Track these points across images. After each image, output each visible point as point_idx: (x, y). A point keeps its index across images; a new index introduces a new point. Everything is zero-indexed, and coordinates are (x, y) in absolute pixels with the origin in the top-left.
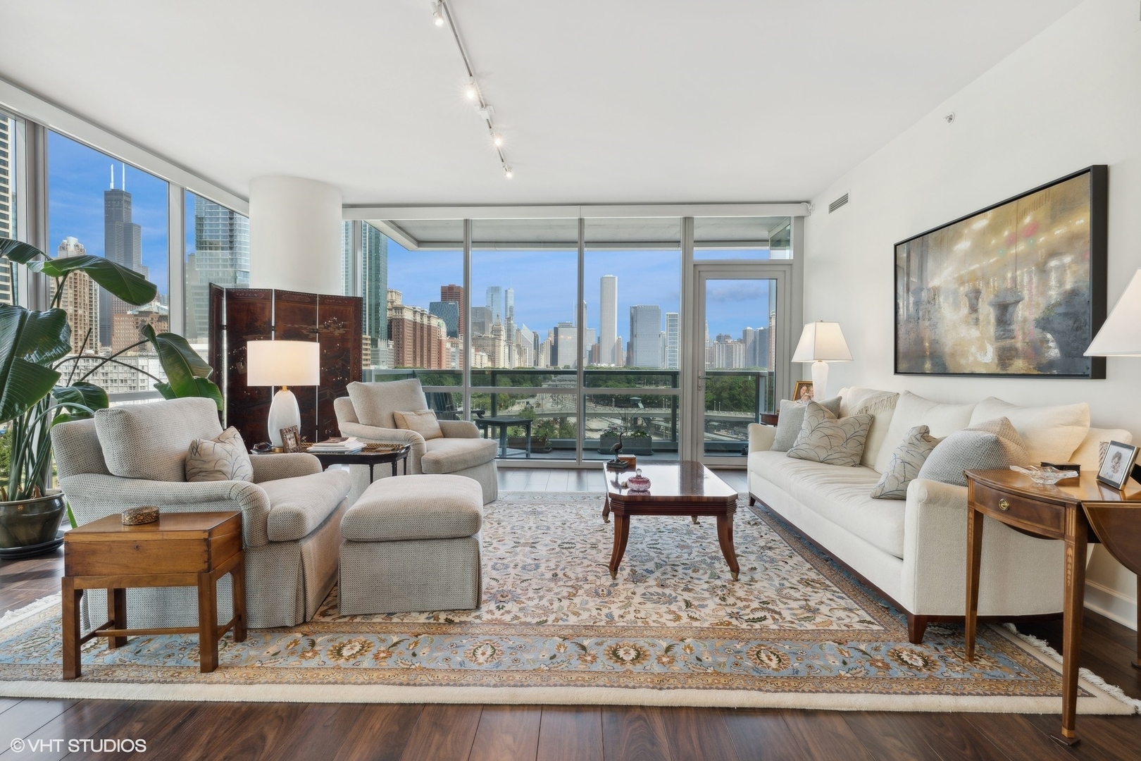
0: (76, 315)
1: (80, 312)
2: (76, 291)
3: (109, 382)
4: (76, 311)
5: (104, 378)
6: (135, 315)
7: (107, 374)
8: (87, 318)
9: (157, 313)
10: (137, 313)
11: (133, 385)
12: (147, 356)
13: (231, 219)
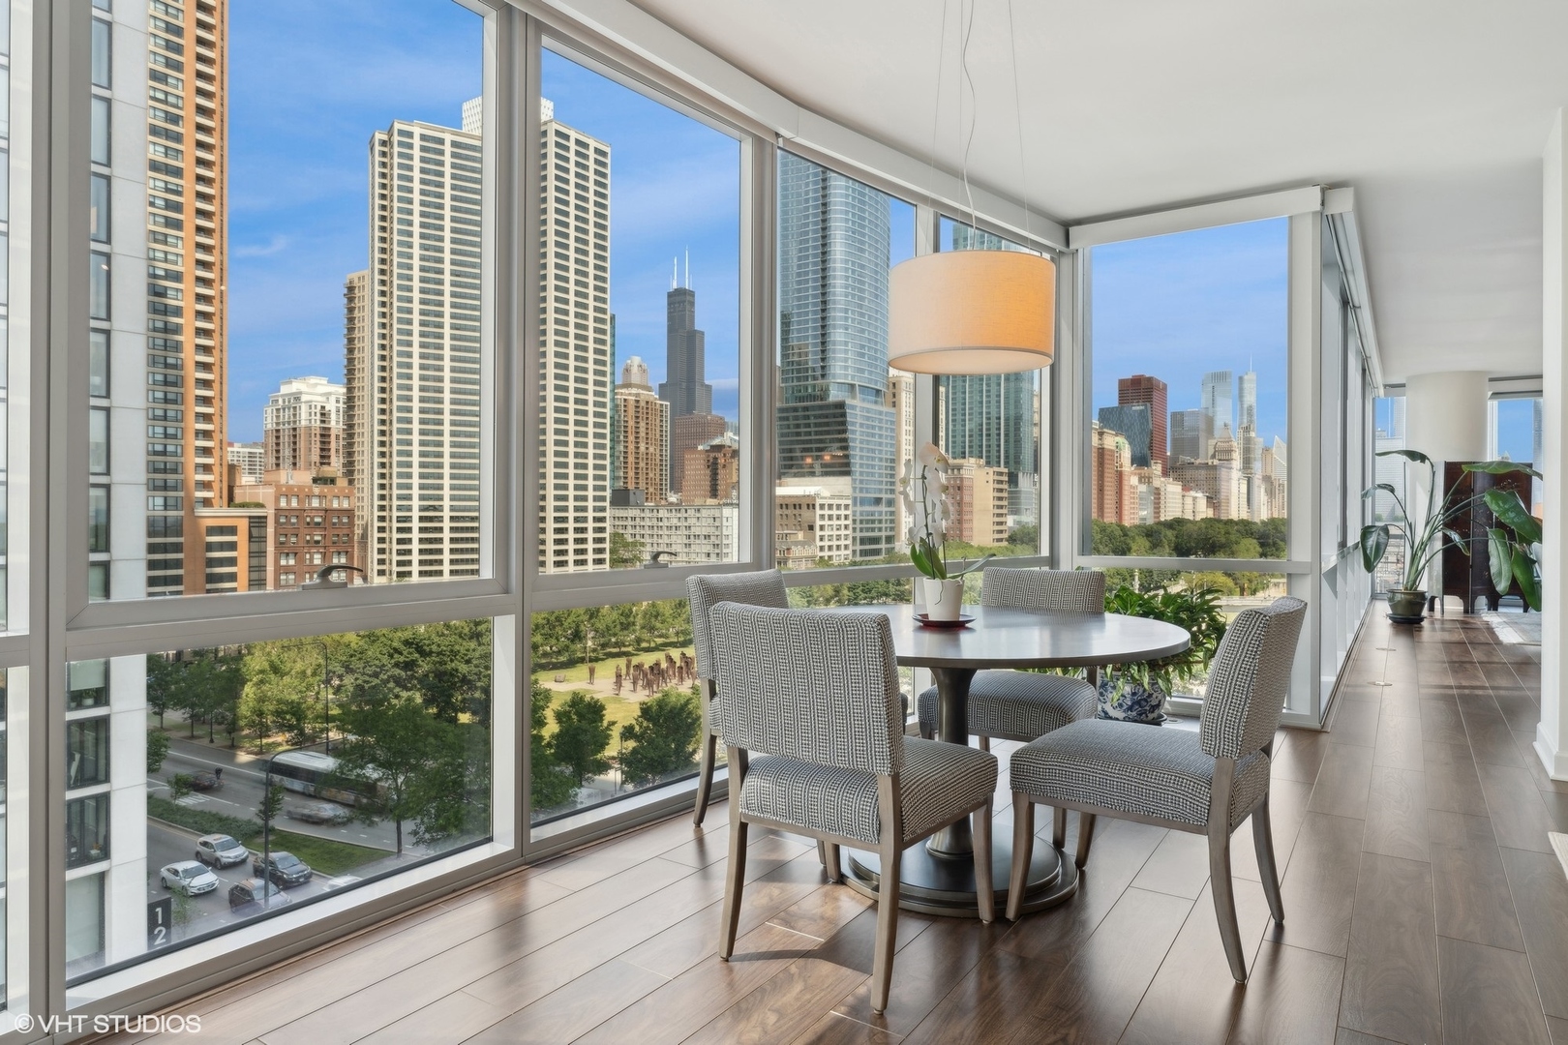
0: (647, 454)
1: (651, 450)
2: (647, 424)
3: (692, 537)
4: (647, 448)
5: (687, 533)
6: (707, 451)
7: (690, 527)
8: (658, 457)
9: (730, 447)
10: (709, 448)
11: (716, 542)
12: (732, 504)
13: (823, 311)
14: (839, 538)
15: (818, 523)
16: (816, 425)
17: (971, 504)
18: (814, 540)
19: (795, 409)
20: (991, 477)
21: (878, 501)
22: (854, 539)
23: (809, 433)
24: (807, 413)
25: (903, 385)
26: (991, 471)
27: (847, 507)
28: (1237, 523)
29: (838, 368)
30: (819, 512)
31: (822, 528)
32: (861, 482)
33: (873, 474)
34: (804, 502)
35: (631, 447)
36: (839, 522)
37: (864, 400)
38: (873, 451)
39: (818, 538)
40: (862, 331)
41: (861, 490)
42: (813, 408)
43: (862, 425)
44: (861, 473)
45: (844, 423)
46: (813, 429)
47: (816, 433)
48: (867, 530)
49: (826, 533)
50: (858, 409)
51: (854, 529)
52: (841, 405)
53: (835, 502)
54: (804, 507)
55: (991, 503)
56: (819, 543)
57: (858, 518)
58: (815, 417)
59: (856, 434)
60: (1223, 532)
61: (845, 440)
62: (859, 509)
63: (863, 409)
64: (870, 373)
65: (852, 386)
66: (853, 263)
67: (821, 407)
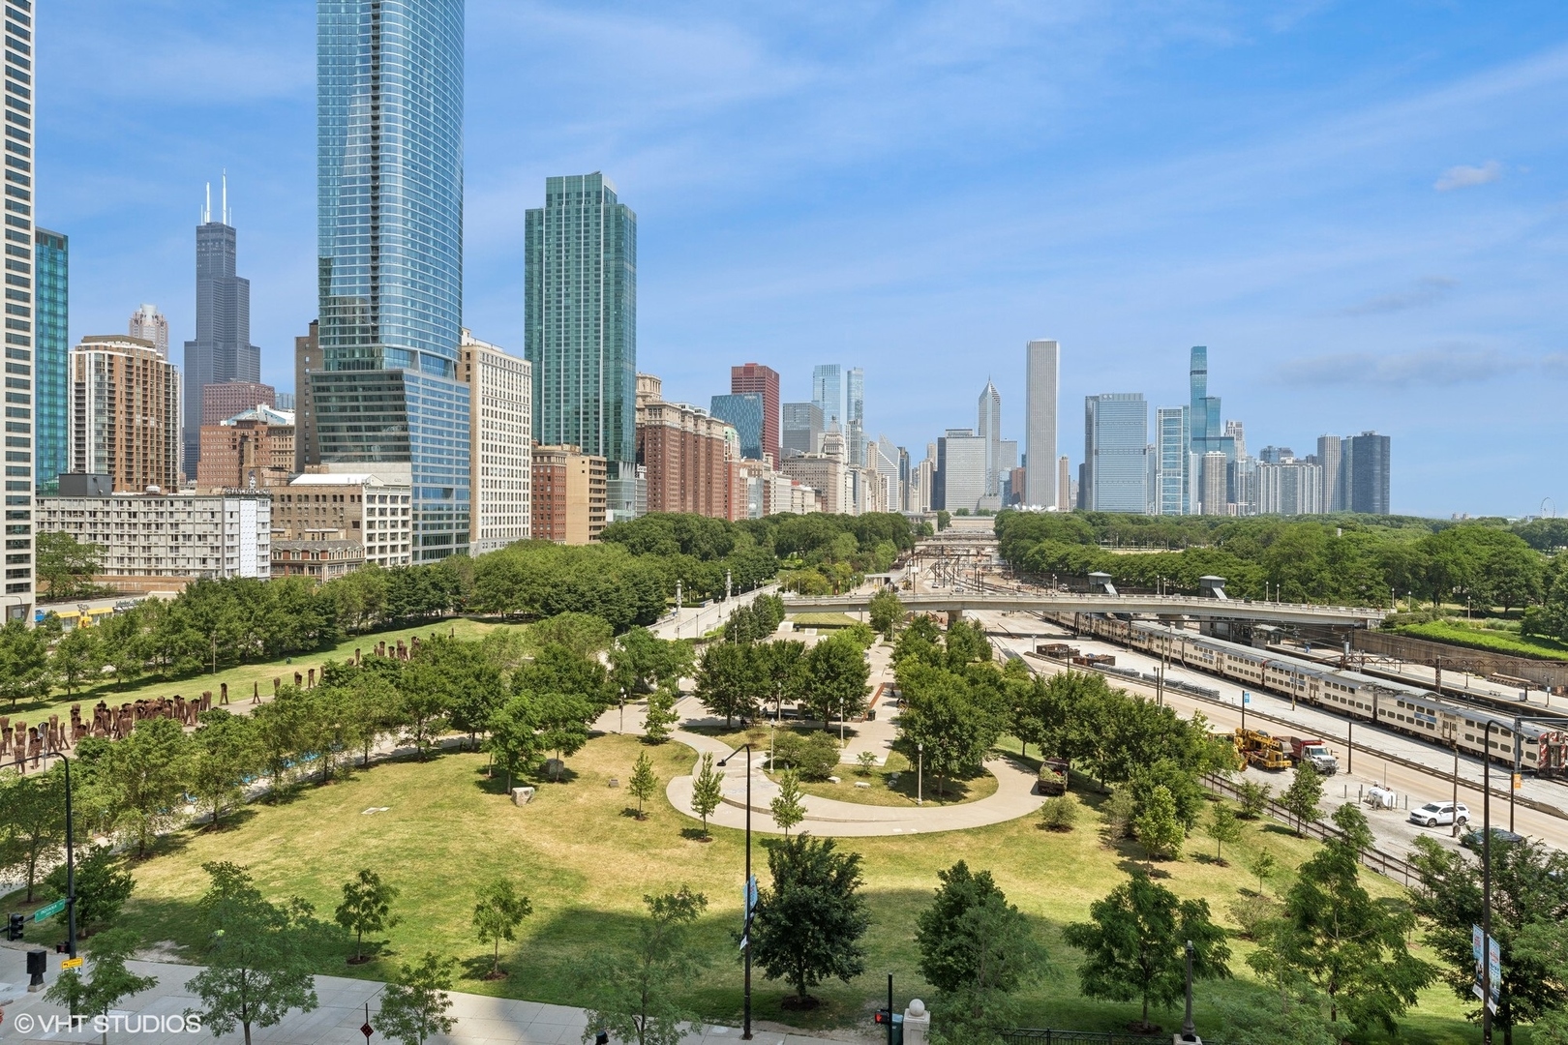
0: (145, 429)
1: (152, 423)
2: (145, 389)
3: (180, 538)
4: (145, 422)
5: (173, 532)
6: (233, 427)
7: (177, 525)
8: (162, 433)
9: (265, 423)
10: (235, 424)
11: (216, 544)
12: (238, 495)
13: (375, 258)
14: (394, 536)
15: (365, 519)
16: (365, 398)
17: (564, 497)
18: (361, 540)
19: (339, 378)
20: (587, 467)
21: (447, 493)
22: (415, 538)
23: (357, 409)
24: (353, 383)
25: (479, 357)
26: (587, 459)
27: (405, 499)
28: (837, 518)
29: (393, 330)
30: (366, 505)
31: (371, 524)
32: (424, 469)
33: (440, 461)
34: (347, 493)
35: (121, 418)
36: (394, 518)
37: (428, 371)
38: (441, 433)
39: (365, 538)
40: (426, 288)
41: (424, 479)
42: (363, 377)
43: (425, 401)
44: (424, 459)
45: (402, 398)
46: (361, 403)
47: (366, 408)
48: (433, 527)
49: (377, 531)
50: (419, 381)
51: (415, 527)
52: (397, 376)
53: (389, 493)
54: (347, 499)
55: (587, 495)
56: (366, 544)
57: (421, 513)
58: (364, 388)
59: (418, 411)
60: (822, 526)
61: (403, 418)
62: (421, 501)
63: (426, 381)
64: (436, 339)
65: (414, 353)
66: (414, 205)
67: (372, 377)
